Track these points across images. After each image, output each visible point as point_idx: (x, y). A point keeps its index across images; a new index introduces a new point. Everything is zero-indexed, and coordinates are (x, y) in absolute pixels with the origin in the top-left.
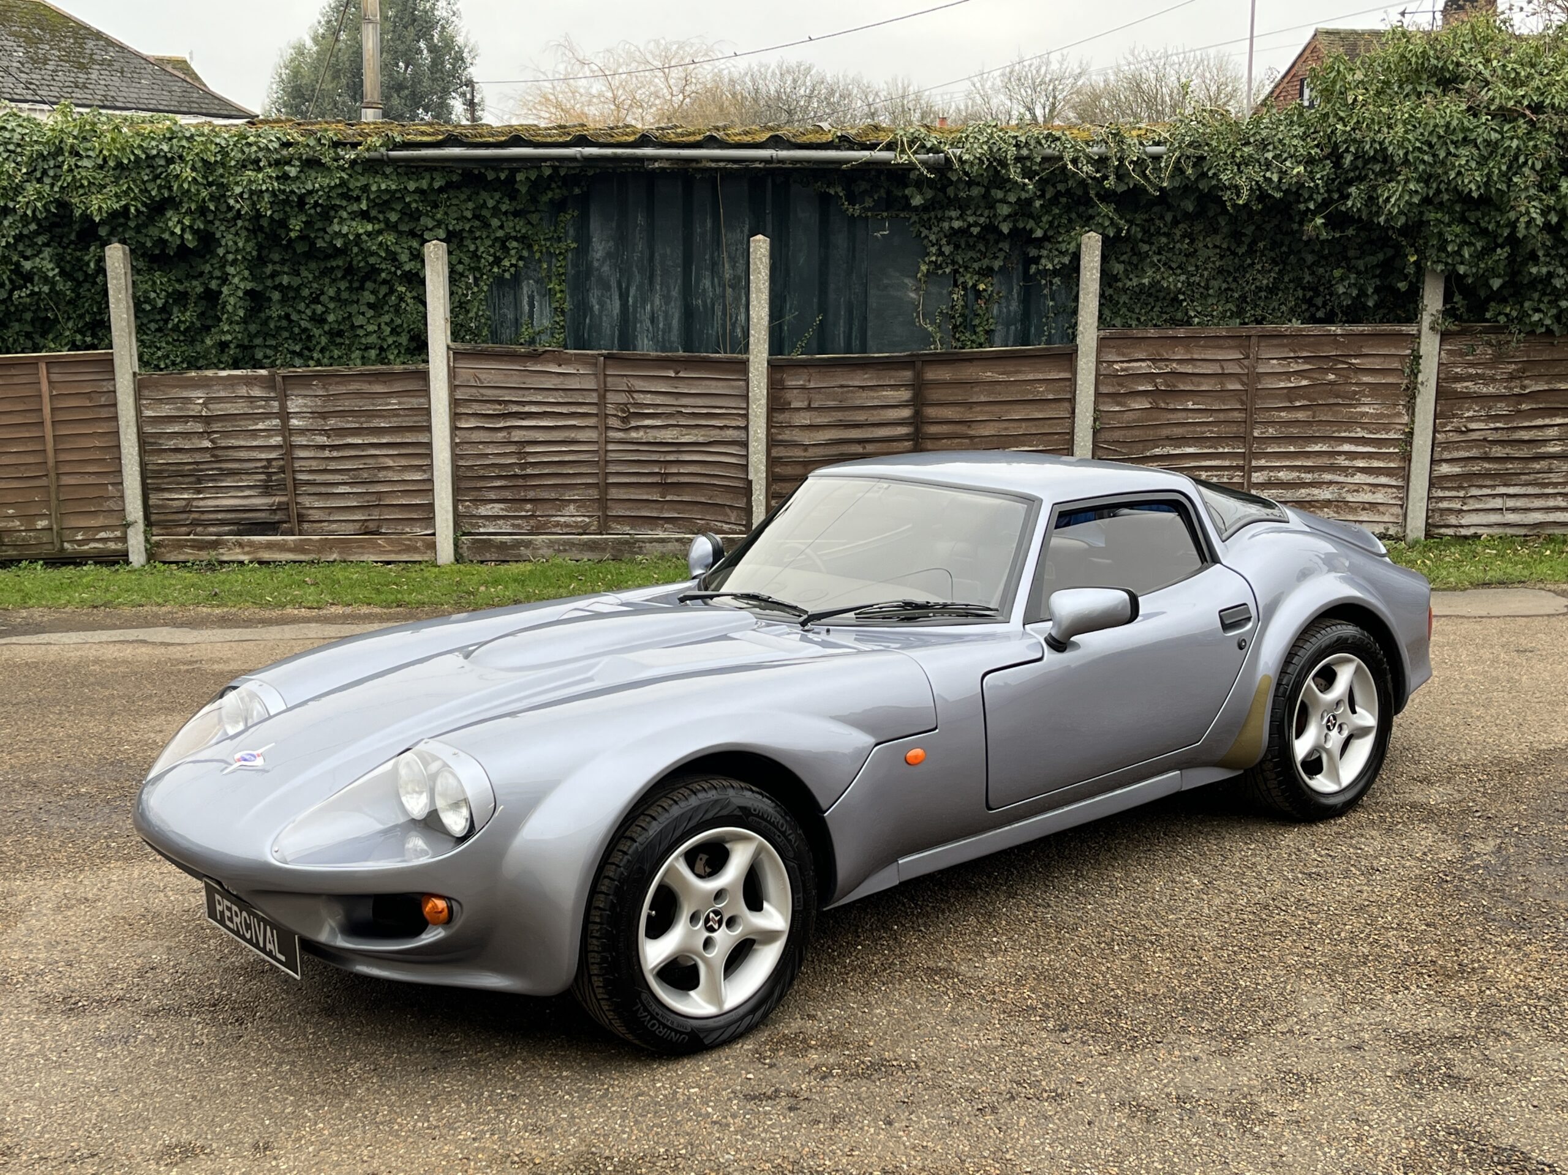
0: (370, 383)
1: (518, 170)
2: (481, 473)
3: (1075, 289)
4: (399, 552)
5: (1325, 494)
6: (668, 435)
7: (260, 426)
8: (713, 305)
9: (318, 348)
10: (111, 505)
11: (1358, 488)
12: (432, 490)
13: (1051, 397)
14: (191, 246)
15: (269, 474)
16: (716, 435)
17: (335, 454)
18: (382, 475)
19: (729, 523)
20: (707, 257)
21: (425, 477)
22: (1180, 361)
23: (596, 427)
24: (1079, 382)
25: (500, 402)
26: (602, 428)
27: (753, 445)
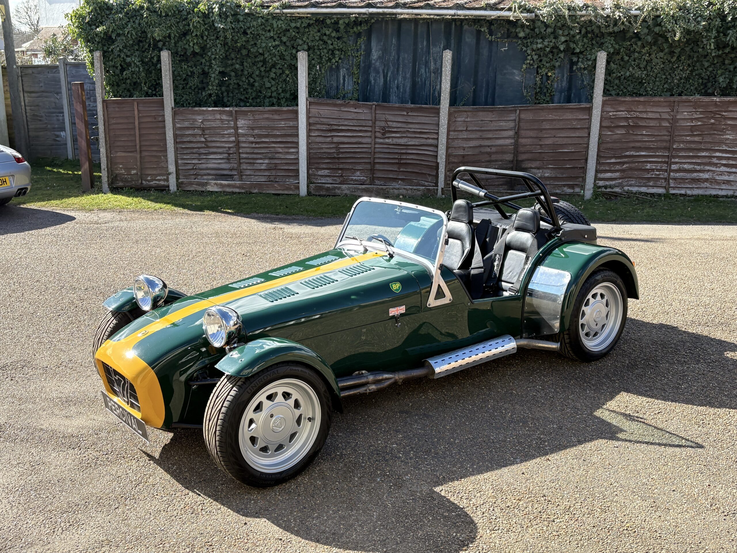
0: (273, 114)
1: (340, 19)
2: (320, 156)
3: (593, 77)
4: (283, 190)
5: (706, 176)
6: (402, 141)
7: (225, 132)
8: (425, 81)
9: (251, 98)
10: (162, 164)
11: (722, 173)
12: (298, 163)
13: (579, 127)
14: (197, 51)
15: (229, 154)
16: (423, 141)
17: (257, 146)
18: (277, 156)
19: (428, 182)
20: (424, 59)
21: (296, 157)
22: (640, 112)
23: (371, 137)
24: (593, 121)
25: (329, 125)
26: (373, 137)
27: (440, 146)
